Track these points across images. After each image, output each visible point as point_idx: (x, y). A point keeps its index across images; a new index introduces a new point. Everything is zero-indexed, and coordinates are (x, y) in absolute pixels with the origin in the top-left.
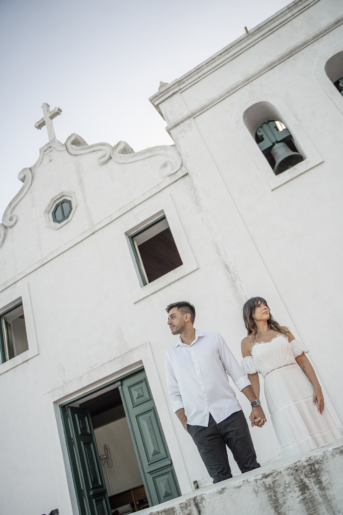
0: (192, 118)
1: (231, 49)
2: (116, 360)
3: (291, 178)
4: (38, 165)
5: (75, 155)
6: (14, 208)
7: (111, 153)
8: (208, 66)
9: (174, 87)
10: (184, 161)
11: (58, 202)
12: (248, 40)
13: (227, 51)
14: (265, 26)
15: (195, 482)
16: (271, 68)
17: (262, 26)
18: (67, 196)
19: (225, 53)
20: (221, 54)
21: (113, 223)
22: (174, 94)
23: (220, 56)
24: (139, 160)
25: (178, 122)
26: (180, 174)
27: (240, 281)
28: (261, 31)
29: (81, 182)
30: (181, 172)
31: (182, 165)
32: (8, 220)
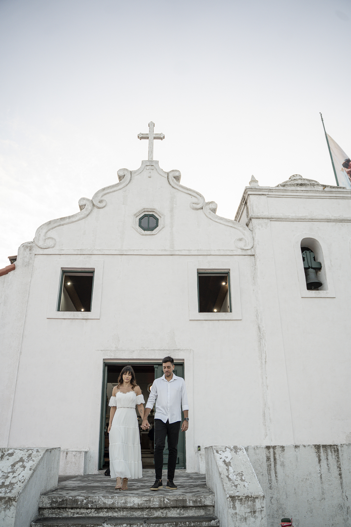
0: (269, 220)
1: (310, 192)
2: (165, 351)
3: (315, 297)
4: (137, 173)
5: (173, 187)
6: (105, 194)
7: (204, 206)
8: (291, 192)
9: (265, 190)
10: (255, 246)
11: (147, 213)
12: (322, 193)
13: (307, 191)
14: (335, 192)
15: (199, 447)
16: (328, 221)
17: (333, 191)
18: (156, 213)
19: (305, 192)
20: (303, 191)
21: (189, 256)
22: (263, 194)
23: (301, 191)
24: (223, 224)
25: (260, 217)
26: (249, 252)
27: (265, 340)
28: (331, 193)
29: (172, 210)
30: (250, 251)
31: (252, 247)
32: (98, 201)
